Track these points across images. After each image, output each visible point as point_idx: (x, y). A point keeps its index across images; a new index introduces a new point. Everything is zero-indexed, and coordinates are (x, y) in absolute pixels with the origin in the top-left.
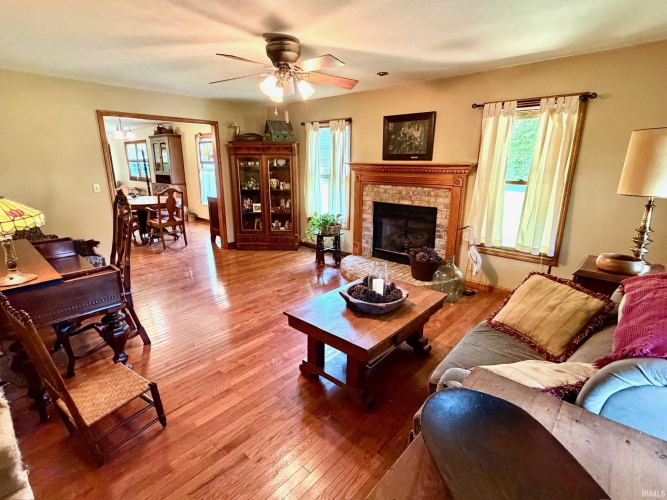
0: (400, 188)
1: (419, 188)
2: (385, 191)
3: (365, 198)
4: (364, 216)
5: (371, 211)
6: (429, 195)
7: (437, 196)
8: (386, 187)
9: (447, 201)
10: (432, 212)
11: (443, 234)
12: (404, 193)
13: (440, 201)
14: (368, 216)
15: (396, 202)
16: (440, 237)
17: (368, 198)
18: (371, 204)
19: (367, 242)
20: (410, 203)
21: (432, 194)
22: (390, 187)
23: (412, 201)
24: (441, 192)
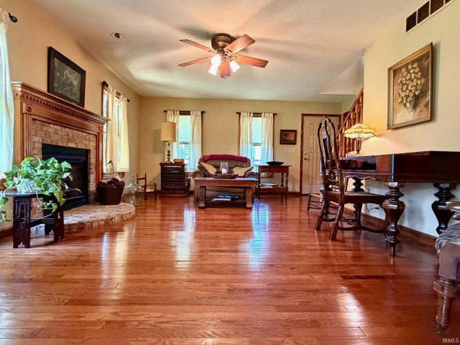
0: (67, 130)
1: (80, 133)
2: (56, 132)
3: (33, 139)
6: (85, 139)
7: (89, 140)
9: (94, 144)
11: (93, 171)
13: (91, 144)
15: (65, 145)
17: (37, 139)
18: (40, 146)
23: (76, 144)
24: (91, 137)
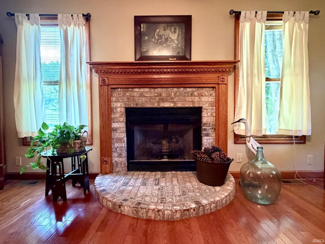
0: (159, 90)
1: (182, 89)
2: (141, 95)
3: (114, 105)
4: (114, 125)
5: (123, 119)
6: (192, 95)
7: (200, 95)
8: (142, 90)
9: (211, 99)
10: (197, 112)
11: (210, 132)
12: (164, 95)
13: (205, 100)
14: (119, 125)
15: (156, 105)
16: (207, 135)
17: (119, 105)
18: (123, 110)
19: (120, 155)
20: (172, 105)
21: (196, 94)
22: (146, 90)
23: (175, 103)
24: (205, 91)
